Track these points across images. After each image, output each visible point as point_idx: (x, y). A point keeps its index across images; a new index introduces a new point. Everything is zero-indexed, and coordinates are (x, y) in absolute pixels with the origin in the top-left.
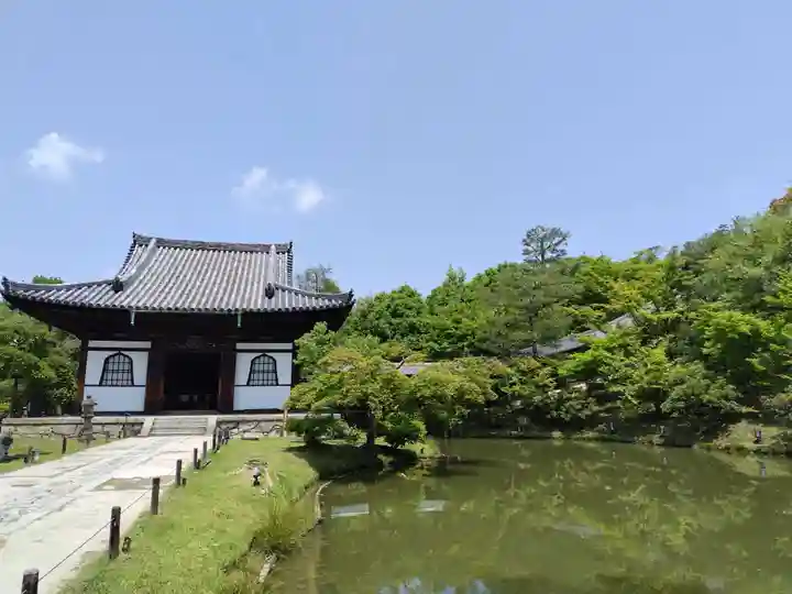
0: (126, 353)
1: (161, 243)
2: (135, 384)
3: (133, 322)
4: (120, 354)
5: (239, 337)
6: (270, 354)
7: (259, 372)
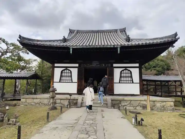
0: (69, 69)
1: (78, 32)
2: (73, 82)
3: (71, 53)
4: (66, 69)
5: (114, 61)
6: (129, 69)
7: (124, 77)
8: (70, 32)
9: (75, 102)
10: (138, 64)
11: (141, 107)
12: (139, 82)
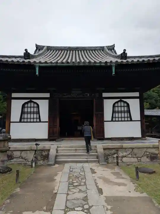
0: (35, 101)
1: (49, 48)
2: (41, 121)
3: (37, 74)
4: (31, 102)
5: (103, 89)
6: (125, 100)
7: (118, 112)
8: (37, 49)
9: (44, 154)
10: (138, 93)
12: (140, 120)
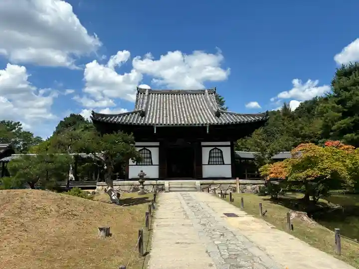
0: (148, 148)
1: (150, 92)
2: (153, 164)
3: (155, 132)
4: (144, 149)
5: (202, 139)
6: (219, 148)
7: (214, 157)
9: (160, 187)
10: (230, 142)
11: (231, 190)
12: (231, 164)
